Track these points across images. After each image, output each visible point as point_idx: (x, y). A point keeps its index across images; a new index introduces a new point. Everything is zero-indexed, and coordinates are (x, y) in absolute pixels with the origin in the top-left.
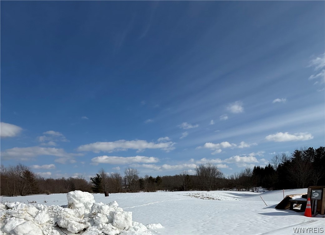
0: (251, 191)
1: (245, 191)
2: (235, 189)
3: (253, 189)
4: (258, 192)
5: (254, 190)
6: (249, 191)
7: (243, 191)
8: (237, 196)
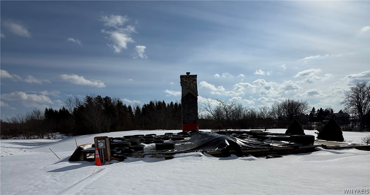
0: (47, 138)
1: (38, 138)
2: (22, 137)
3: (48, 136)
4: (55, 139)
5: (50, 137)
6: (43, 138)
7: (34, 138)
8: (26, 147)
